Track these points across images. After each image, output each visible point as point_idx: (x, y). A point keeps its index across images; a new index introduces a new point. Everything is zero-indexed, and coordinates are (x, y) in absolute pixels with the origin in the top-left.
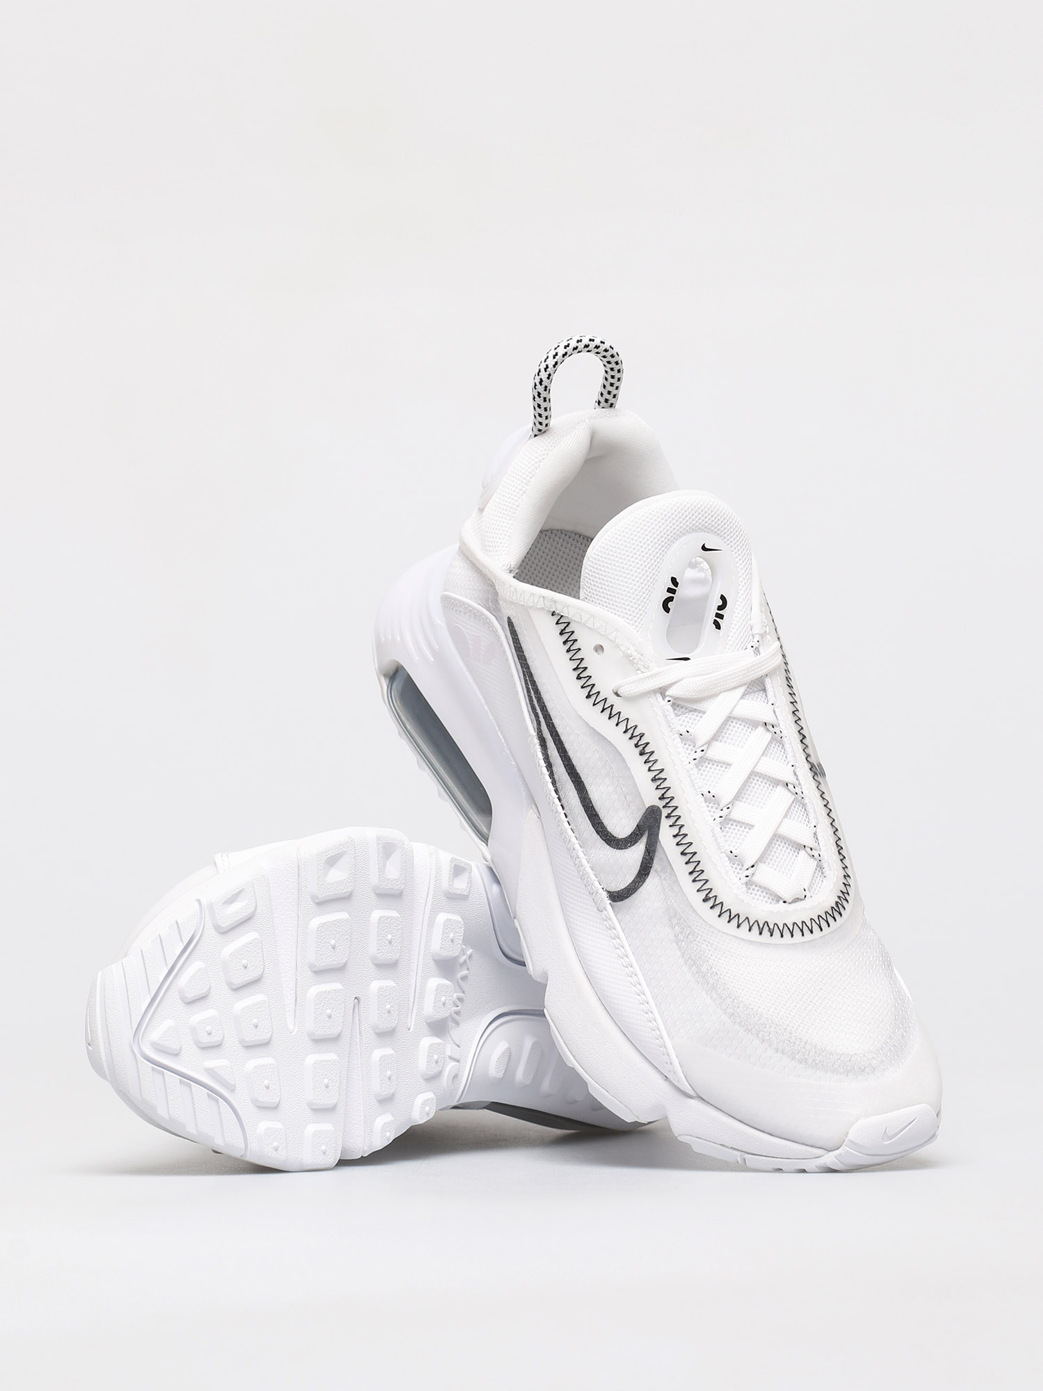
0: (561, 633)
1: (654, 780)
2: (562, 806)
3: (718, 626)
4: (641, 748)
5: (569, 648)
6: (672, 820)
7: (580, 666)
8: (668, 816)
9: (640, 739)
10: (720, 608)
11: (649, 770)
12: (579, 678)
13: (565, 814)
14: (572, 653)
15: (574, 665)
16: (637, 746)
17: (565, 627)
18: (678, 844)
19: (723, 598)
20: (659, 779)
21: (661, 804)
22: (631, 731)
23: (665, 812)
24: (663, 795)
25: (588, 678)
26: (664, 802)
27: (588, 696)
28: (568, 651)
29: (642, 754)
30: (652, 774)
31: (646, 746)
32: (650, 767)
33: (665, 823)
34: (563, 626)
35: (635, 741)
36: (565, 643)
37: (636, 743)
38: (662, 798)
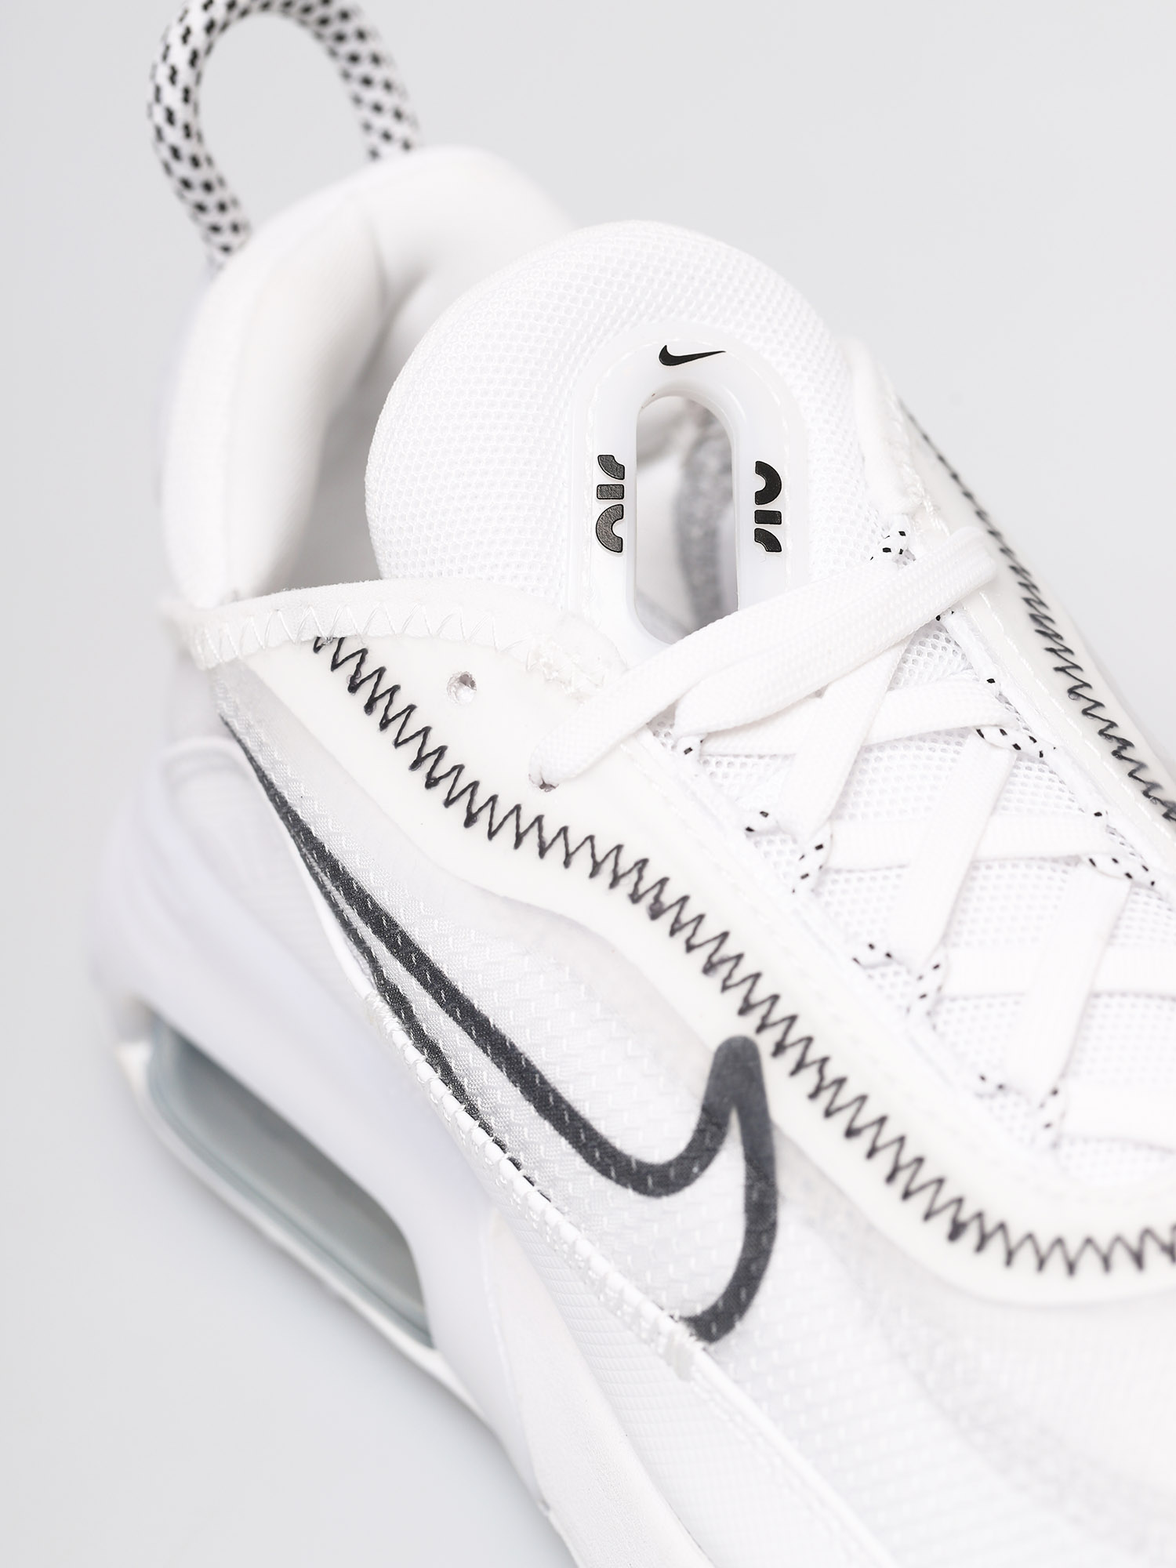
0: (353, 688)
1: (709, 968)
2: (497, 1142)
3: (772, 544)
4: (649, 899)
5: (385, 716)
6: (792, 1056)
7: (425, 752)
8: (780, 1048)
9: (640, 878)
10: (763, 497)
11: (690, 948)
12: (431, 782)
13: (512, 1160)
14: (395, 727)
15: (410, 752)
16: (635, 898)
17: (359, 666)
18: (828, 1113)
19: (763, 469)
20: (723, 961)
21: (746, 1027)
22: (608, 867)
23: (765, 1043)
24: (746, 999)
25: (455, 774)
26: (754, 1018)
27: (470, 820)
28: (384, 724)
29: (656, 912)
30: (700, 957)
31: (661, 891)
32: (688, 941)
33: (775, 1073)
34: (349, 668)
35: (626, 885)
36: (369, 707)
37: (630, 889)
38: (746, 1008)
